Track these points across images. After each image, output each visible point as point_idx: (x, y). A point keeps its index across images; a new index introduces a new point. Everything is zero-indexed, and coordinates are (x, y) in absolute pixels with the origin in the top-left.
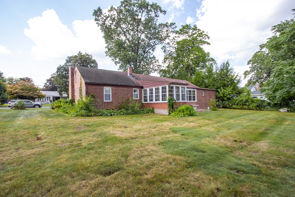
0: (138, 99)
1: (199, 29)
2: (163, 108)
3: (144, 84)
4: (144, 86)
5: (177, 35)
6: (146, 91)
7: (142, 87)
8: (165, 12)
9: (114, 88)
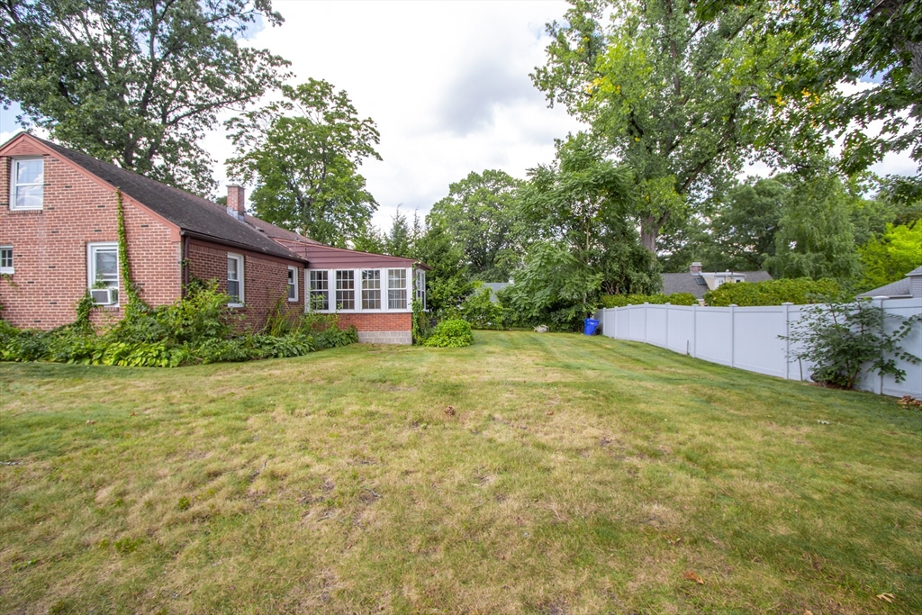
0: (296, 299)
1: (351, 107)
2: (390, 328)
3: (314, 255)
4: (312, 261)
5: (287, 100)
6: (322, 276)
7: (306, 265)
8: (278, 18)
9: (250, 260)
